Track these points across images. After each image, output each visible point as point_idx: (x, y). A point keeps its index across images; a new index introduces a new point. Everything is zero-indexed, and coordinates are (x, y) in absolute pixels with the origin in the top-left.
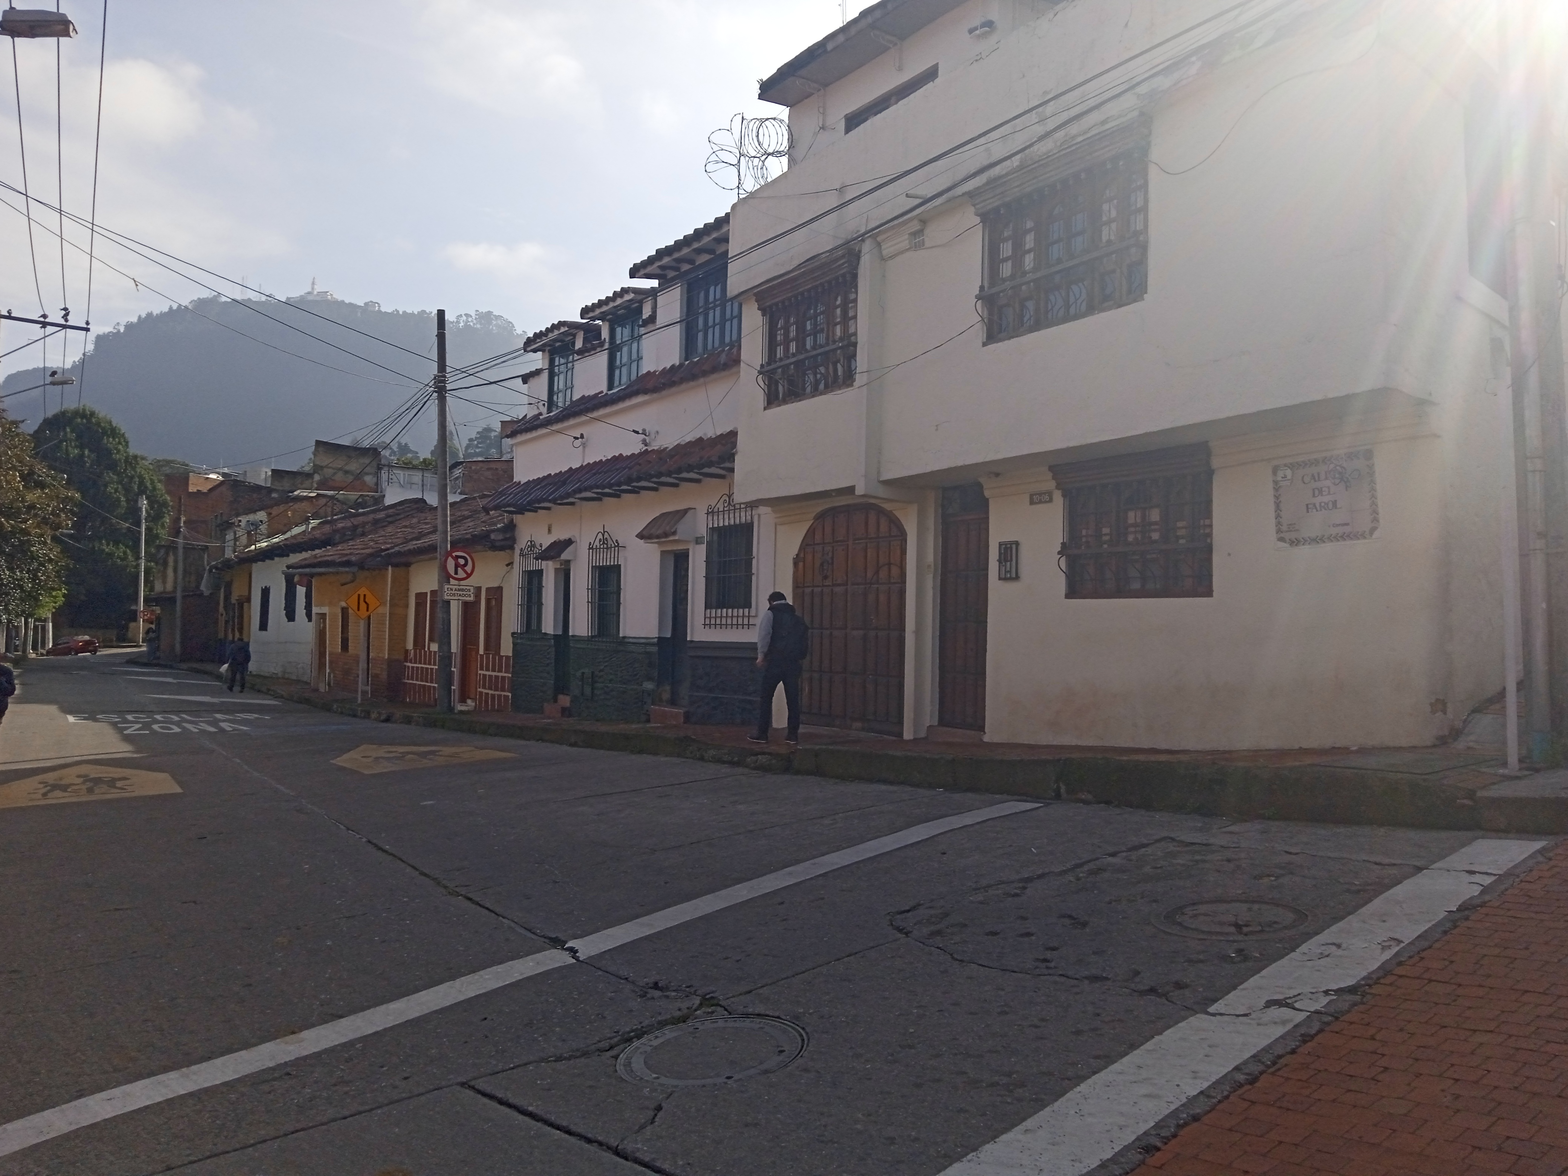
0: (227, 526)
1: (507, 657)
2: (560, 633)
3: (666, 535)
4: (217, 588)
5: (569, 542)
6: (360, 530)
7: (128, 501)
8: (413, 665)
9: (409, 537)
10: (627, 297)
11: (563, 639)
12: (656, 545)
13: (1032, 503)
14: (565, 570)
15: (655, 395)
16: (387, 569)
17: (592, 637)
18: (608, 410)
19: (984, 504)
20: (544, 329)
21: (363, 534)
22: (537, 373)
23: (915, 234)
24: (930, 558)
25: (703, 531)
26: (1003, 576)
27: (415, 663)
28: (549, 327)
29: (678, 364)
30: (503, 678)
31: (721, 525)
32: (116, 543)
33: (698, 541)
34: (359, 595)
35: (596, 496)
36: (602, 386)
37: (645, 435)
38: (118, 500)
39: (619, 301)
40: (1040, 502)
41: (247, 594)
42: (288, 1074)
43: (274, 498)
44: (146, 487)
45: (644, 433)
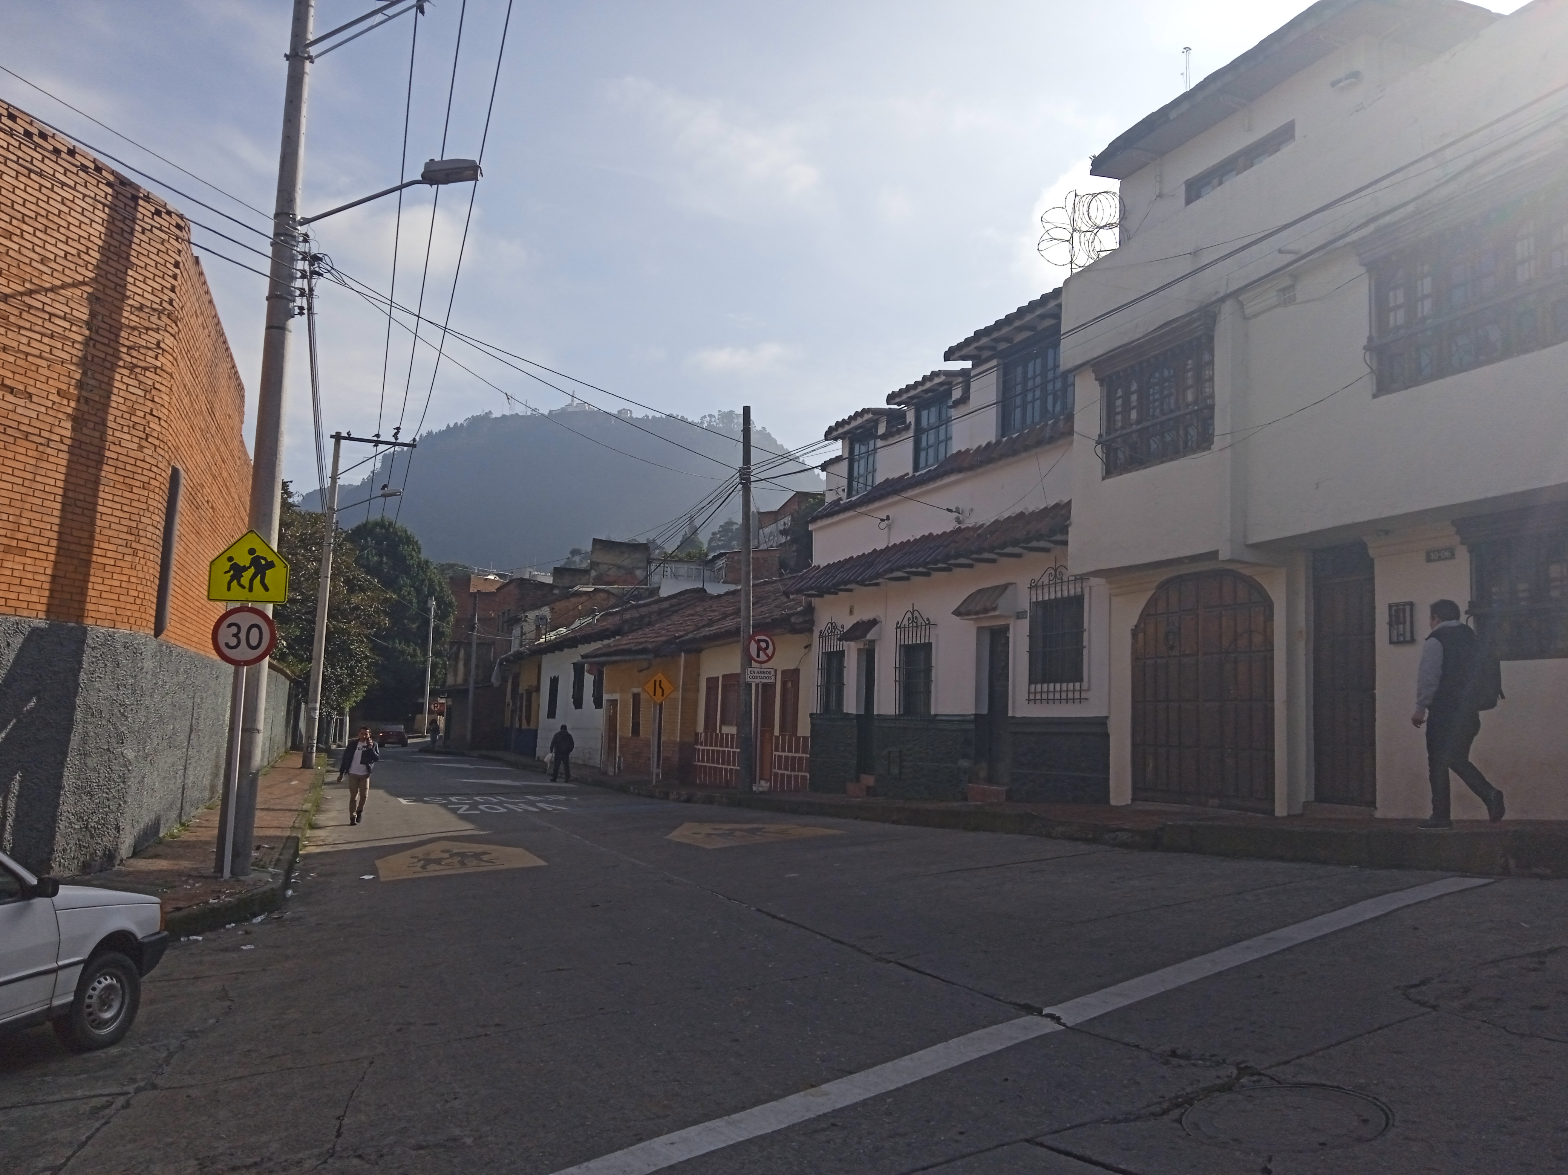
0: (516, 621)
1: (805, 738)
2: (862, 712)
3: (986, 611)
4: (504, 680)
5: (874, 622)
6: (646, 620)
7: (419, 603)
8: (704, 748)
9: (700, 625)
10: (937, 380)
11: (867, 717)
12: (972, 622)
13: (1429, 560)
14: (867, 650)
15: (970, 473)
16: (680, 656)
17: (900, 715)
18: (917, 491)
19: (1370, 564)
20: (846, 418)
21: (650, 624)
22: (838, 459)
23: (1284, 290)
24: (1301, 623)
25: (1026, 606)
26: (1395, 639)
27: (706, 745)
28: (852, 415)
29: (994, 441)
30: (801, 759)
31: (1046, 598)
32: (407, 642)
33: (1020, 616)
34: (655, 681)
35: (906, 575)
36: (907, 468)
37: (959, 513)
38: (411, 602)
39: (928, 385)
40: (1440, 559)
41: (535, 683)
42: (834, 1125)
43: (555, 594)
44: (435, 590)
45: (957, 511)
